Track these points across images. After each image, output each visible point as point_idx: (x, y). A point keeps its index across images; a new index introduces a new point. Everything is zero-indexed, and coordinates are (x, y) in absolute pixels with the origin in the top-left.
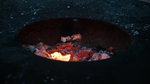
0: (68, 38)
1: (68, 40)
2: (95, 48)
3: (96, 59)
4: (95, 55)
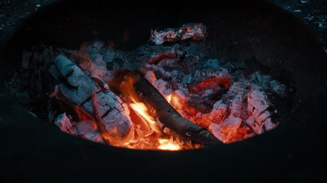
0: (172, 34)
1: (169, 38)
3: (237, 99)
4: (237, 88)
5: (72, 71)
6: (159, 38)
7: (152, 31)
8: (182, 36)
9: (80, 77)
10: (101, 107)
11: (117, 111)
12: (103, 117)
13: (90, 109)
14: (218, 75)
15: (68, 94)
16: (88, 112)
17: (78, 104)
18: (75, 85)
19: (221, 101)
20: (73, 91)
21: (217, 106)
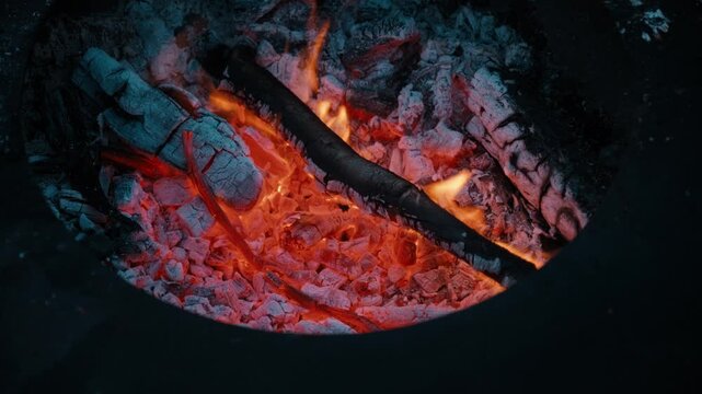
3: (443, 82)
5: (125, 85)
9: (144, 95)
10: (198, 151)
11: (229, 156)
12: (203, 171)
13: (178, 158)
15: (126, 132)
16: (176, 166)
17: (151, 151)
18: (138, 112)
20: (134, 126)
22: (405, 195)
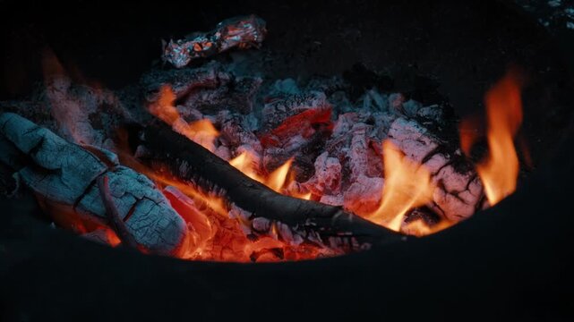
0: (201, 43)
1: (198, 52)
2: (341, 83)
3: (359, 145)
5: (42, 140)
6: (179, 54)
7: (164, 43)
8: (220, 45)
9: (61, 149)
10: (119, 201)
11: (151, 203)
12: (125, 219)
13: (98, 208)
14: (311, 105)
15: (41, 186)
16: (96, 215)
17: (69, 201)
18: (54, 166)
19: (326, 154)
20: (51, 180)
21: (322, 164)
22: (336, 216)
